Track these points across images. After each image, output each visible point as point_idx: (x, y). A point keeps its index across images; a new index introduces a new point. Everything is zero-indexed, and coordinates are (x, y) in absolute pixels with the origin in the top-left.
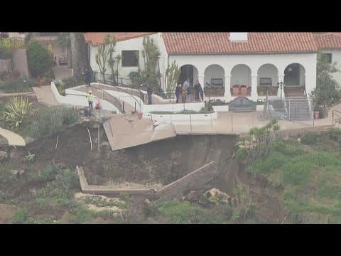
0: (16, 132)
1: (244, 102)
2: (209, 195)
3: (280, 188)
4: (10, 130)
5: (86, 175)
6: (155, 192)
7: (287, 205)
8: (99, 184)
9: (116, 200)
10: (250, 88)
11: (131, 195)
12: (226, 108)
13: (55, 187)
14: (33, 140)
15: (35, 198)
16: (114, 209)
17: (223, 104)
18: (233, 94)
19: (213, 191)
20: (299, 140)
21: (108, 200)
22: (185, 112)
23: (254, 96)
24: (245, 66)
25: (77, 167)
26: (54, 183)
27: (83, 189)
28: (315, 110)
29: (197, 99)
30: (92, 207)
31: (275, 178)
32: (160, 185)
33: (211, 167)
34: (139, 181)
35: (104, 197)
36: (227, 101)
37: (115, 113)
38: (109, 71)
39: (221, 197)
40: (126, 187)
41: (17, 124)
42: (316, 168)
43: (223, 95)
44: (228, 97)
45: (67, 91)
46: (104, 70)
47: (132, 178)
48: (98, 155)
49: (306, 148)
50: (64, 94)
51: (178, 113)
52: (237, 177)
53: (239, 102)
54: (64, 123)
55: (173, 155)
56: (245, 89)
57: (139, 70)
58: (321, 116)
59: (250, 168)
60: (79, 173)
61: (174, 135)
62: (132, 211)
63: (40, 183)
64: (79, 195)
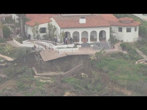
0: (8, 56)
1: (86, 44)
2: (81, 75)
3: (107, 72)
4: (6, 56)
5: (36, 70)
6: (62, 75)
7: (111, 78)
8: (41, 73)
9: (49, 78)
10: (87, 39)
11: (54, 76)
12: (80, 46)
13: (26, 74)
14: (16, 59)
15: (20, 78)
16: (49, 81)
17: (79, 44)
18: (82, 41)
19: (83, 74)
20: (109, 56)
21: (46, 78)
22: (68, 48)
23: (89, 42)
24: (86, 32)
25: (33, 67)
26: (26, 73)
27: (36, 74)
28: (111, 46)
29: (71, 43)
30: (41, 81)
31: (105, 69)
32: (63, 72)
33: (81, 66)
34: (55, 71)
35: (44, 77)
36: (80, 44)
37: (43, 49)
38: (36, 35)
39: (85, 76)
40: (51, 73)
41: (8, 53)
42: (119, 65)
43: (79, 42)
44: (80, 42)
45: (23, 42)
46: (35, 34)
47: (52, 71)
48: (39, 63)
49: (113, 58)
50: (22, 43)
51: (66, 48)
52: (91, 69)
53: (84, 44)
54: (26, 53)
55: (65, 62)
56: (86, 39)
57: (47, 34)
58: (114, 48)
59: (96, 66)
60: (34, 69)
61: (66, 55)
62: (57, 81)
63: (21, 73)
64: (35, 77)
